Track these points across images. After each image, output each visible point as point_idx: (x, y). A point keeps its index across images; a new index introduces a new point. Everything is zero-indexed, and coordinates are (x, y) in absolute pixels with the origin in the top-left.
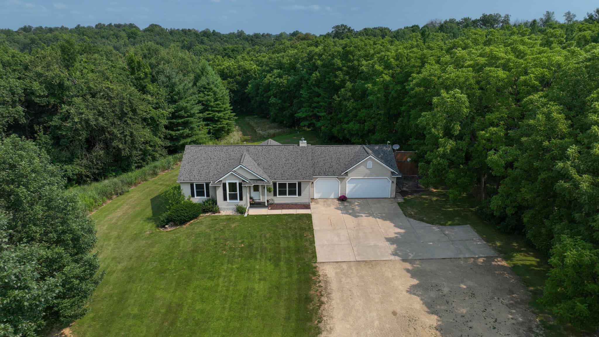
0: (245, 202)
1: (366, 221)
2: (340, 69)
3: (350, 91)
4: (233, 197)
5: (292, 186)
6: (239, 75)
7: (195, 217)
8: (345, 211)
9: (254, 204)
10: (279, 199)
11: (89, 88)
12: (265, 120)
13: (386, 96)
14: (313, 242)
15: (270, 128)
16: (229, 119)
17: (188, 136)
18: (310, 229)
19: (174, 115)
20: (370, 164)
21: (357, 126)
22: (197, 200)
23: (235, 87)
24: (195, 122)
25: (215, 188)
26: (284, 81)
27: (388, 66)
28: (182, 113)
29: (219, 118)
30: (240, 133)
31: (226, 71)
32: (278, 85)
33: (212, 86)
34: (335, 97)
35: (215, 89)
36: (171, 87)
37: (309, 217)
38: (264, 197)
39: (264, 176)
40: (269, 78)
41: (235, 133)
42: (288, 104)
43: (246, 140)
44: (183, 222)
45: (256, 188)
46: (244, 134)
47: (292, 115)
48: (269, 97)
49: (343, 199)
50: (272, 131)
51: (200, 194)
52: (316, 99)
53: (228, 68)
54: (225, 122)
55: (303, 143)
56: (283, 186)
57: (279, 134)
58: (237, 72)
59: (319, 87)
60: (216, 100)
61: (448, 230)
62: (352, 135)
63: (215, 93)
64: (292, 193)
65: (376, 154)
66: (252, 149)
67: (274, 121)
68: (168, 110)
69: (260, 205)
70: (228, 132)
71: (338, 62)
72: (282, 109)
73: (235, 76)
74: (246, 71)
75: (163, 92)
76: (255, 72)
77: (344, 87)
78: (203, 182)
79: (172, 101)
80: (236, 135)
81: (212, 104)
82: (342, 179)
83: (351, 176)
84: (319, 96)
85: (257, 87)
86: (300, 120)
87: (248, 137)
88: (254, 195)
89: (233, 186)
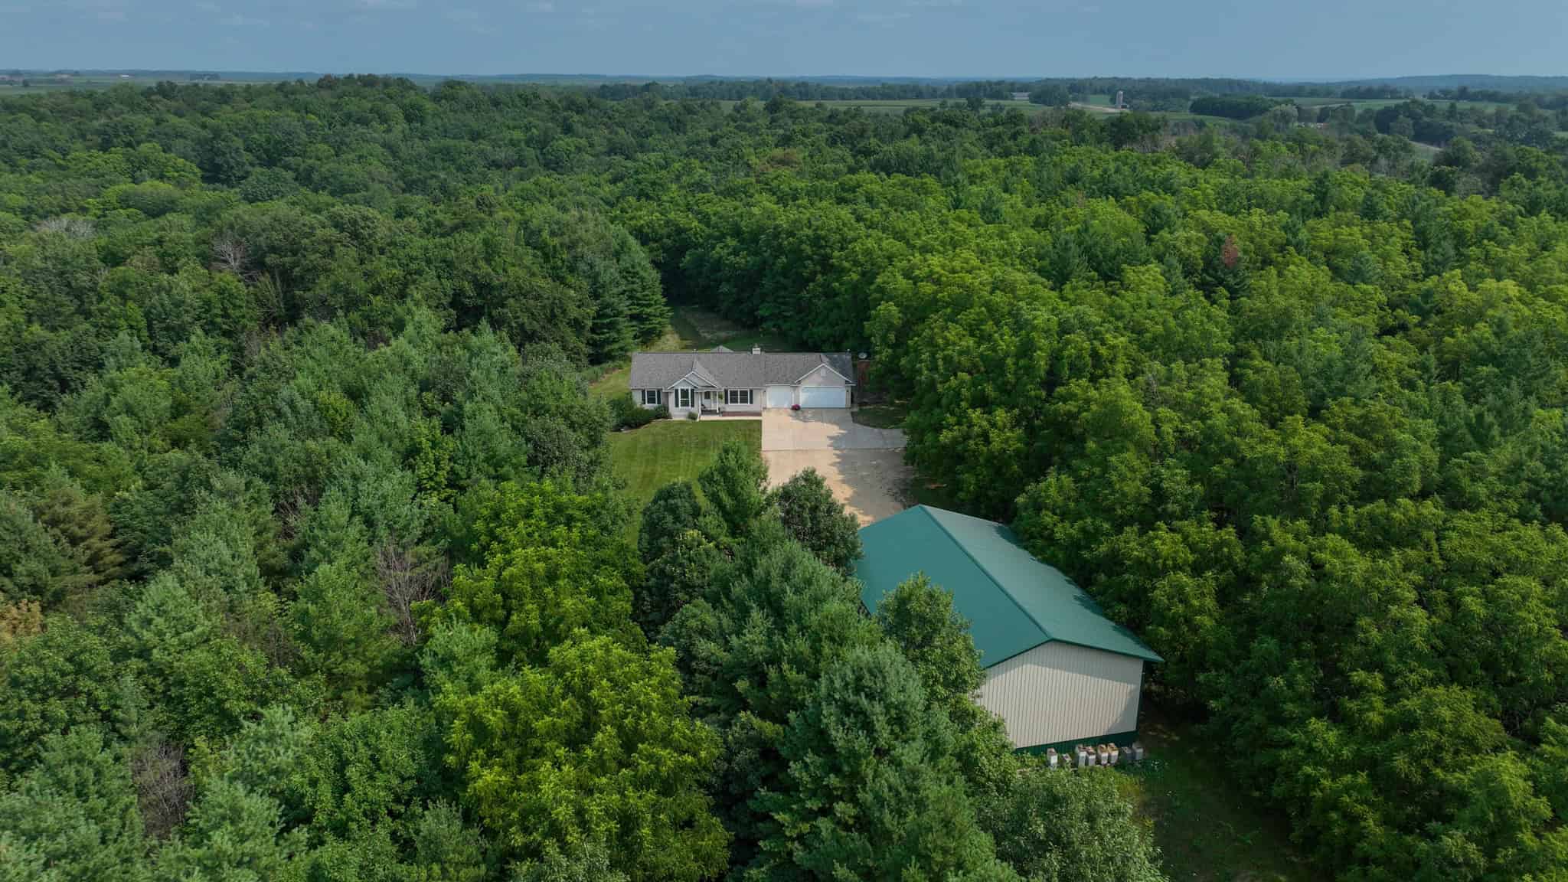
0: (697, 409)
1: (814, 425)
2: (810, 258)
3: (822, 286)
4: (685, 404)
5: (744, 393)
6: (669, 236)
7: (648, 421)
8: (797, 417)
9: (705, 412)
10: (731, 407)
11: (520, 287)
12: (712, 315)
13: (855, 297)
14: (759, 439)
15: (720, 329)
16: (661, 315)
17: (614, 341)
18: (760, 431)
19: (600, 315)
20: (823, 372)
21: (829, 331)
22: (648, 406)
23: (661, 257)
24: (623, 322)
25: (667, 394)
26: (742, 260)
27: (856, 263)
28: (608, 311)
29: (649, 315)
30: (676, 336)
31: (646, 230)
32: (732, 266)
33: (638, 269)
34: (804, 293)
35: (642, 273)
36: (594, 278)
37: (760, 422)
38: (716, 405)
39: (716, 384)
40: (719, 251)
41: (668, 336)
42: (746, 295)
43: (686, 347)
44: (638, 426)
45: (707, 395)
46: (682, 339)
47: (752, 311)
48: (719, 282)
49: (796, 408)
50: (723, 334)
51: (652, 401)
52: (782, 293)
53: (650, 224)
54: (656, 321)
55: (757, 351)
56: (734, 393)
57: (734, 339)
58: (665, 231)
59: (785, 277)
60: (644, 288)
61: (885, 432)
62: (824, 342)
63: (642, 279)
64: (744, 401)
65: (833, 363)
66: (702, 356)
67: (726, 317)
68: (592, 309)
69: (713, 412)
70: (660, 335)
71: (807, 249)
72: (739, 301)
73: (661, 239)
74: (680, 231)
75: (585, 284)
76: (695, 234)
77: (813, 281)
78: (654, 388)
79: (596, 296)
80: (671, 340)
81: (639, 295)
82: (795, 388)
83: (803, 385)
84: (785, 288)
85: (700, 261)
86: (763, 319)
87: (688, 343)
88: (706, 402)
89: (685, 393)
